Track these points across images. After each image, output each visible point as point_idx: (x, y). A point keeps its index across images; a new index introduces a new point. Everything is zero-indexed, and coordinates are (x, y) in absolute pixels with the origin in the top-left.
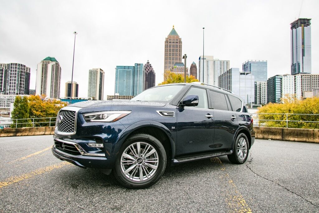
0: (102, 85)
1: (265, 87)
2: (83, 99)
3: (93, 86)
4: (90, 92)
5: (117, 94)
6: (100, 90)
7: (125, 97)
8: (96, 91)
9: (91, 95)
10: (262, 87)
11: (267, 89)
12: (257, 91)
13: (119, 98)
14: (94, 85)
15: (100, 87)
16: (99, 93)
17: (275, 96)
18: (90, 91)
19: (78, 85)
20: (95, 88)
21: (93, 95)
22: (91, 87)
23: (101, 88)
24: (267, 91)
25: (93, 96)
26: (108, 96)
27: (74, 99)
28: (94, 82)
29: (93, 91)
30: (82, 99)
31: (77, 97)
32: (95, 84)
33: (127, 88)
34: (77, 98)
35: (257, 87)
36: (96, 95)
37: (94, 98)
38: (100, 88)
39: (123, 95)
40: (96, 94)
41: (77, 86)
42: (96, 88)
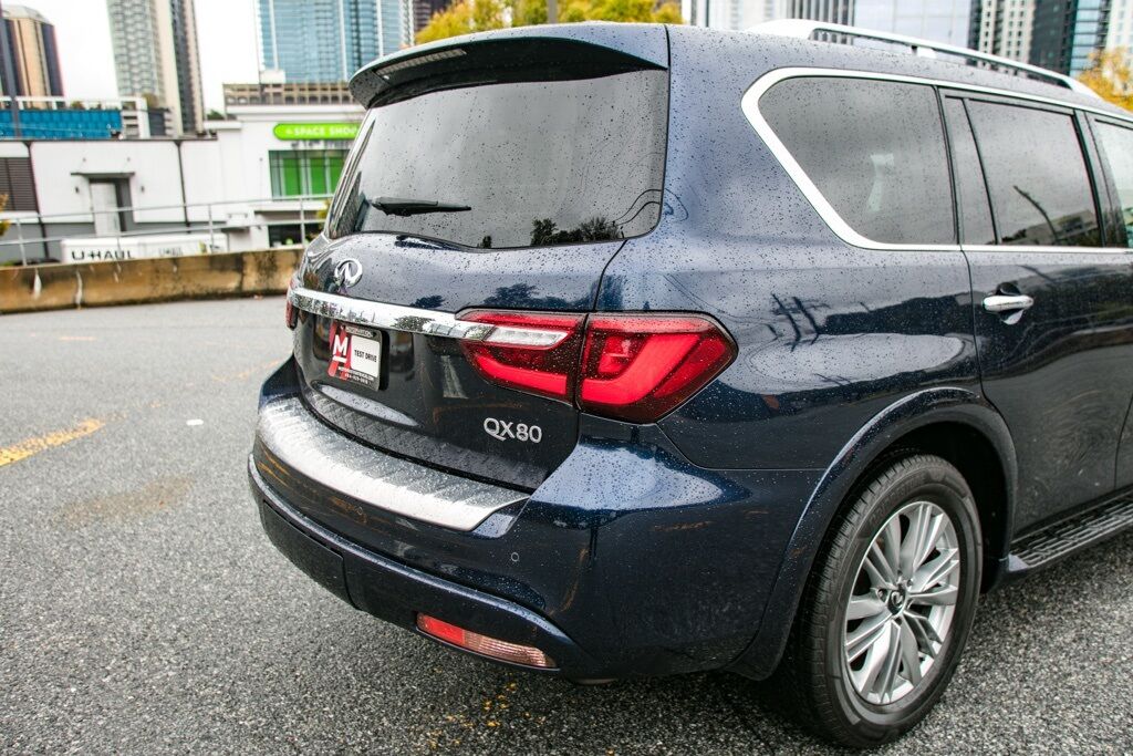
0: (190, 29)
1: (1022, 14)
2: (95, 105)
3: (140, 34)
4: (126, 67)
5: (277, 76)
6: (177, 53)
7: (318, 87)
8: (159, 59)
9: (132, 82)
10: (1006, 16)
11: (1035, 23)
12: (982, 34)
13: (285, 94)
14: (139, 26)
15: (175, 37)
16: (179, 69)
17: (1070, 58)
18: (124, 60)
19: (51, 27)
20: (152, 46)
21: (146, 83)
22: (129, 41)
23: (185, 40)
24: (1034, 33)
25: (147, 91)
26: (225, 86)
27: (42, 107)
28: (137, 9)
29: (143, 59)
30: (87, 106)
31: (60, 93)
32: (149, 22)
33: (323, 42)
34: (60, 104)
35: (984, 14)
36: (161, 83)
37: (155, 98)
38: (176, 45)
39: (306, 80)
40: (160, 75)
41: (46, 33)
42: (157, 43)
